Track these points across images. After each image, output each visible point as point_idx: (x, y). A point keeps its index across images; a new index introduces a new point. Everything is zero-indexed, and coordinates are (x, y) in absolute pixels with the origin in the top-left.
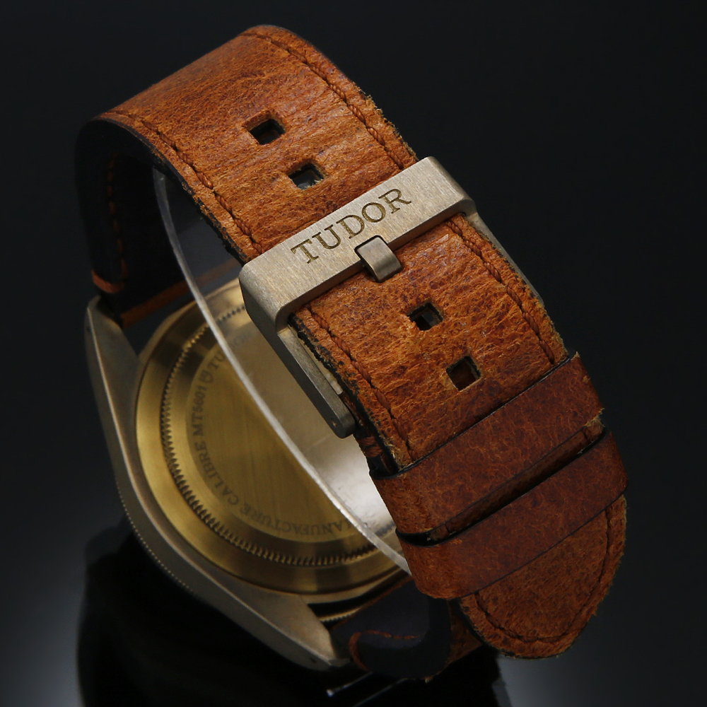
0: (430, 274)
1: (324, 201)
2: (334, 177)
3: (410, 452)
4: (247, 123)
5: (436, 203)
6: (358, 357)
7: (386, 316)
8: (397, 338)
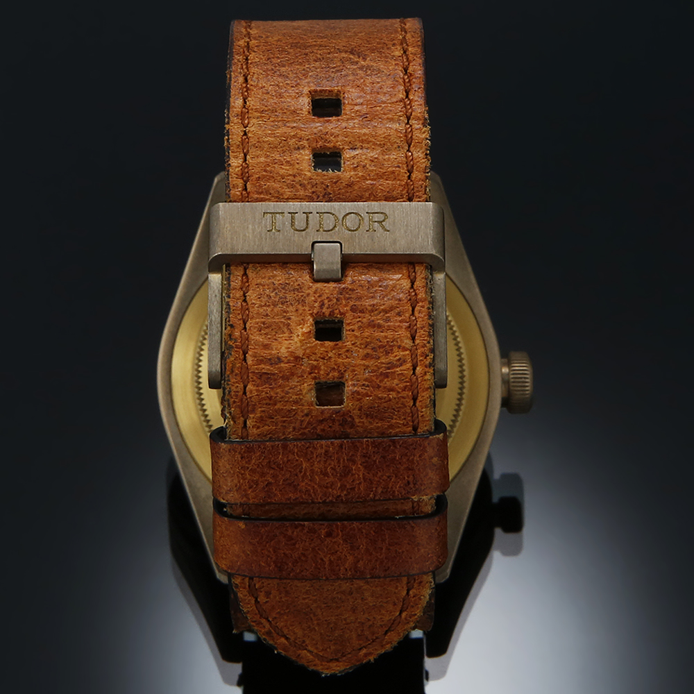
0: (359, 298)
1: (325, 190)
2: (347, 175)
3: (244, 430)
4: (315, 91)
5: (408, 244)
6: (250, 329)
7: (297, 310)
8: (291, 333)
